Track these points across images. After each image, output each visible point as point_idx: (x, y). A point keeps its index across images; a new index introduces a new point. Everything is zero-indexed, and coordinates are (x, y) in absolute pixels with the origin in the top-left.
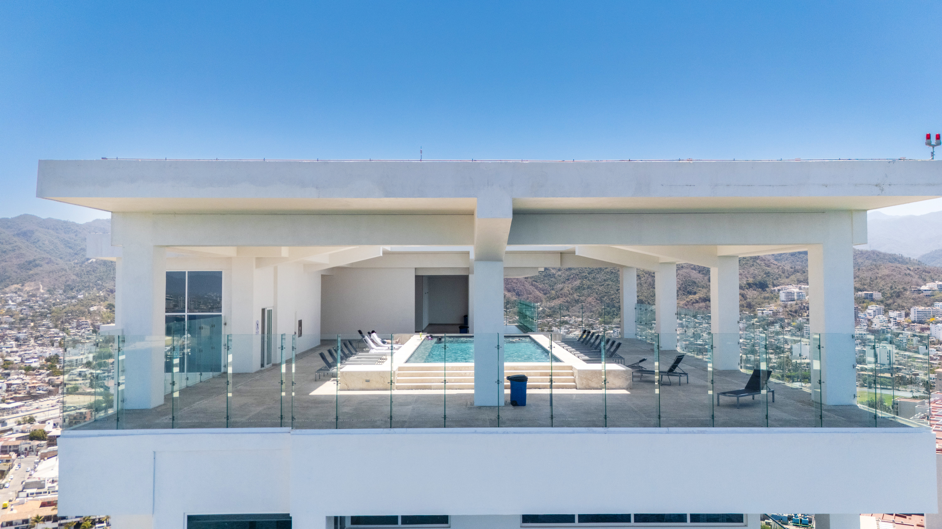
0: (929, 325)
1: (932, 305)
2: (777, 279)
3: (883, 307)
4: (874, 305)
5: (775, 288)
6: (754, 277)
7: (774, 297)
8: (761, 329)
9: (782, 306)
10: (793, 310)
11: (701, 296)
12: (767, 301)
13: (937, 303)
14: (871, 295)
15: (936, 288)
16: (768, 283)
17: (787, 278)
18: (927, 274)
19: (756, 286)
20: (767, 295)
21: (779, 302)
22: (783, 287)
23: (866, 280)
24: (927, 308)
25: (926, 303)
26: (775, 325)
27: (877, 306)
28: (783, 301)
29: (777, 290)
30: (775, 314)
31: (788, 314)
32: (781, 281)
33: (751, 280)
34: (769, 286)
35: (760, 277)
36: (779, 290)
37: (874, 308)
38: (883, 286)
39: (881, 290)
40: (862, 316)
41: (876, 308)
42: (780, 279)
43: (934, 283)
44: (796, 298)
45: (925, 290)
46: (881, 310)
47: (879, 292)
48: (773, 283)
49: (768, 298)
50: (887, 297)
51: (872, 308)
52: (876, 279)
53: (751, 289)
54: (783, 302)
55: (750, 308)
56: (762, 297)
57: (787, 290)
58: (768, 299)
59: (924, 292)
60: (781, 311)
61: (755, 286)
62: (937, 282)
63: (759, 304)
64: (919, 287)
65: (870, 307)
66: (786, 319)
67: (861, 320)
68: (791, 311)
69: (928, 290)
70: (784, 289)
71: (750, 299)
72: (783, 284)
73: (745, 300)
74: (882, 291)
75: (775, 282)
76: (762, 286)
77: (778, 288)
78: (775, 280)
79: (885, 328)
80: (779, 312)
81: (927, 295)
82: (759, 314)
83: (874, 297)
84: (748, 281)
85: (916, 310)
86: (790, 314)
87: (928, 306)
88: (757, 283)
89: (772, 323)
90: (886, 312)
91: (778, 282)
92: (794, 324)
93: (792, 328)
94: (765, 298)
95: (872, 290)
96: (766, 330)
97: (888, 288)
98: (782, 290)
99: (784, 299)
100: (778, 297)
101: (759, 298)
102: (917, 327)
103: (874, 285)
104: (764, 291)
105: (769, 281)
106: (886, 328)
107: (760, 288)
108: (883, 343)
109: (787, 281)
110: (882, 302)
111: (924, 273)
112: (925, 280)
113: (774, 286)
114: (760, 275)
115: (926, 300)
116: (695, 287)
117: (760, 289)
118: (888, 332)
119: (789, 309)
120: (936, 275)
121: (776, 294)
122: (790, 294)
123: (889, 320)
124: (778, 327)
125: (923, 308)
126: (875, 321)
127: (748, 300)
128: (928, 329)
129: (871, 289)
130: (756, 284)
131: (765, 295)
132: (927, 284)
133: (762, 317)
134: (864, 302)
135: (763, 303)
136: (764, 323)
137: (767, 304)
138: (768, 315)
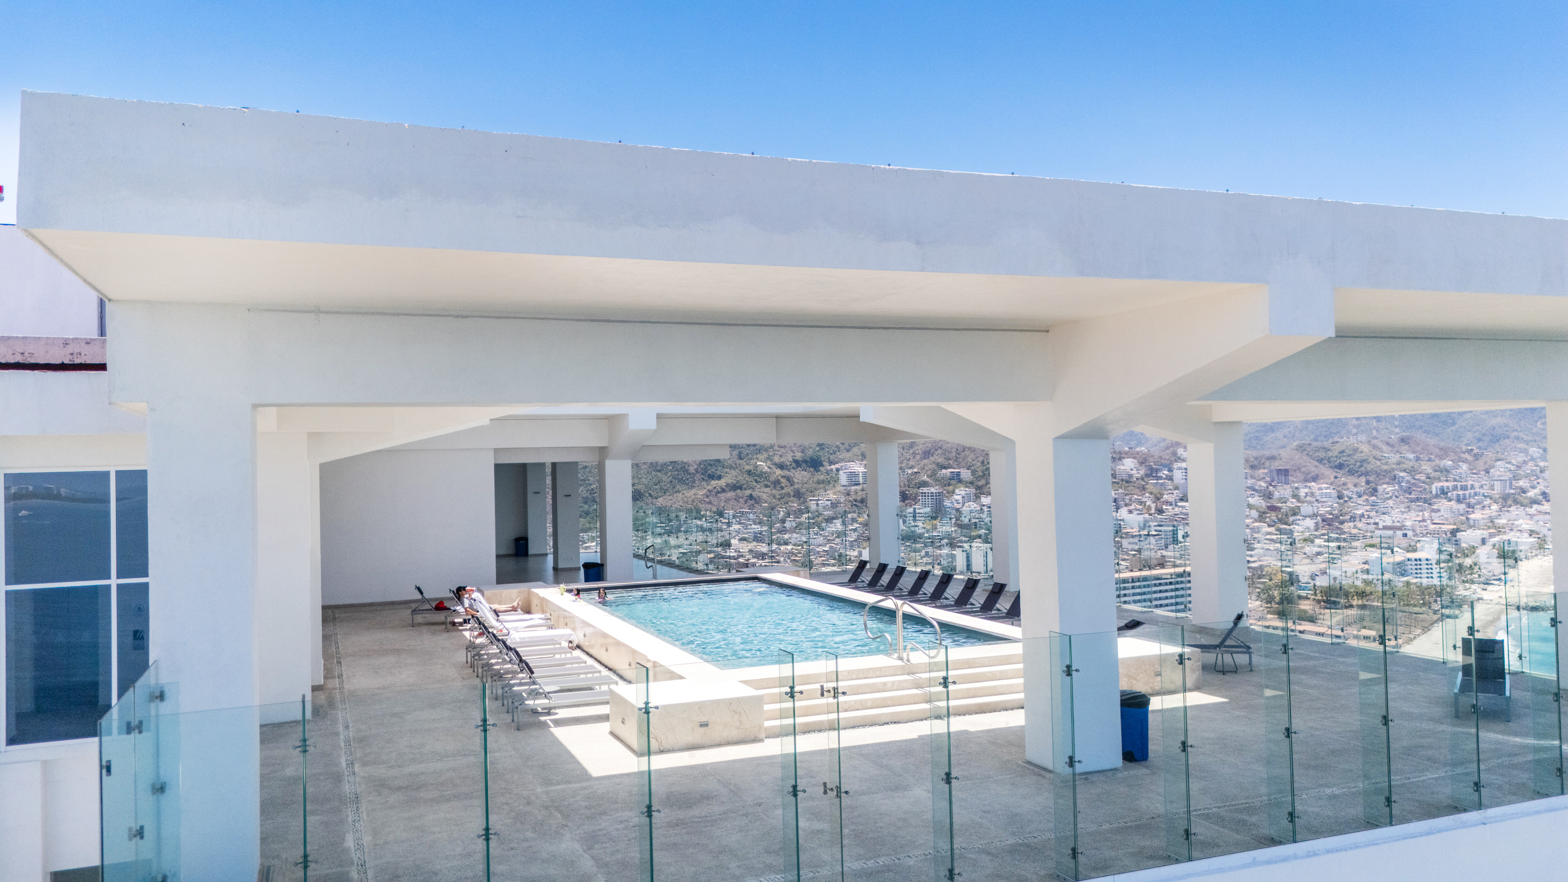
2: (835, 453)
3: (973, 490)
4: (963, 489)
5: (833, 467)
6: (803, 451)
7: (831, 481)
8: (816, 529)
9: (844, 494)
10: (859, 498)
11: (729, 481)
12: (821, 486)
14: (958, 474)
16: (823, 459)
17: (848, 451)
19: (806, 464)
20: (822, 477)
21: (839, 488)
22: (843, 464)
23: (950, 452)
26: (834, 521)
27: (967, 489)
28: (844, 486)
29: (834, 470)
30: (834, 505)
31: (852, 506)
32: (840, 456)
33: (799, 456)
34: (824, 463)
35: (810, 450)
36: (838, 470)
37: (963, 493)
38: (973, 460)
39: (970, 466)
40: (948, 504)
41: (966, 492)
42: (838, 453)
44: (861, 481)
46: (972, 495)
47: (968, 469)
48: (829, 458)
49: (823, 482)
50: (979, 477)
51: (961, 492)
52: (964, 451)
53: (799, 468)
54: (844, 488)
55: (799, 498)
56: (815, 480)
57: (848, 469)
60: (842, 500)
61: (804, 465)
63: (811, 492)
65: (957, 491)
66: (850, 513)
67: (947, 510)
68: (856, 501)
70: (844, 468)
71: (798, 483)
72: (843, 460)
73: (792, 485)
74: (972, 468)
75: (832, 457)
76: (814, 464)
77: (837, 466)
78: (831, 454)
79: (977, 521)
80: (840, 503)
82: (813, 507)
83: (962, 477)
84: (795, 456)
86: (855, 505)
88: (808, 459)
89: (830, 520)
90: (977, 497)
91: (836, 458)
92: (860, 520)
93: (858, 525)
94: (819, 482)
95: (959, 467)
96: (823, 530)
97: (979, 464)
98: (842, 469)
99: (845, 483)
100: (836, 480)
101: (811, 482)
103: (961, 460)
104: (817, 472)
105: (824, 455)
106: (979, 521)
107: (812, 466)
108: (976, 542)
109: (848, 455)
110: (972, 483)
113: (831, 463)
114: (810, 448)
116: (720, 468)
117: (812, 469)
118: (981, 528)
119: (854, 497)
121: (834, 475)
122: (852, 475)
123: (981, 509)
124: (839, 524)
126: (965, 509)
127: (796, 486)
129: (957, 465)
130: (805, 461)
131: (819, 477)
133: (817, 511)
134: (949, 485)
135: (816, 489)
136: (820, 519)
137: (821, 490)
138: (824, 507)
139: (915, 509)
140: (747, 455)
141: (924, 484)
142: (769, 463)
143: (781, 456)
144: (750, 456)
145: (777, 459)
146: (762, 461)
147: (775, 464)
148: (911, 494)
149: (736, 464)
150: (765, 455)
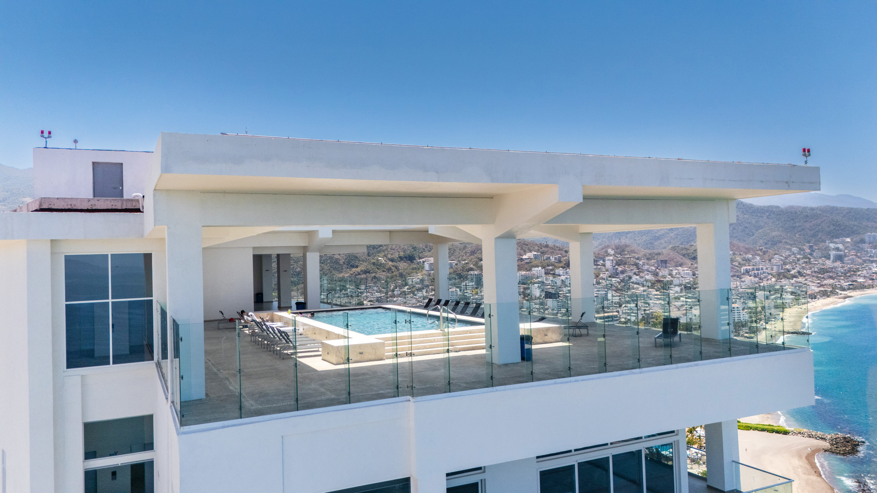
0: (529, 285)
1: (530, 270)
2: (422, 253)
5: (421, 260)
6: (404, 252)
7: (420, 268)
8: (412, 295)
9: (427, 275)
11: (363, 269)
12: (414, 271)
13: (533, 269)
15: (532, 257)
16: (415, 256)
17: (429, 251)
18: (526, 246)
19: (406, 259)
20: (415, 266)
21: (424, 272)
24: (527, 273)
25: (526, 269)
28: (427, 271)
29: (422, 262)
30: (422, 281)
31: (431, 282)
33: (402, 254)
34: (416, 258)
35: (408, 251)
36: (424, 262)
42: (424, 253)
43: (531, 253)
48: (419, 256)
53: (402, 261)
55: (403, 278)
56: (411, 267)
57: (429, 261)
58: (415, 269)
59: (525, 260)
60: (426, 279)
62: (533, 252)
63: (409, 274)
64: (521, 257)
66: (431, 286)
69: (527, 259)
70: (427, 261)
71: (401, 270)
72: (426, 256)
73: (398, 271)
76: (411, 259)
77: (423, 260)
78: (420, 253)
81: (527, 262)
82: (410, 282)
84: (400, 255)
85: (520, 274)
87: (528, 271)
89: (420, 290)
91: (423, 255)
94: (413, 269)
96: (416, 295)
98: (426, 262)
99: (428, 269)
100: (423, 268)
101: (409, 269)
102: (521, 287)
104: (412, 263)
105: (416, 254)
107: (409, 260)
109: (429, 254)
111: (524, 246)
112: (525, 251)
113: (420, 258)
115: (526, 266)
116: (357, 261)
117: (409, 262)
119: (432, 277)
120: (532, 247)
121: (421, 265)
124: (424, 292)
125: (525, 272)
128: (528, 288)
130: (406, 257)
131: (413, 266)
132: (527, 254)
133: (412, 285)
135: (412, 273)
136: (413, 289)
137: (415, 273)
138: (416, 283)
139: (466, 283)
140: (373, 254)
141: (472, 269)
142: (385, 258)
143: (392, 254)
144: (374, 254)
145: (389, 256)
146: (381, 257)
147: (389, 259)
148: (464, 276)
149: (366, 259)
150: (383, 254)
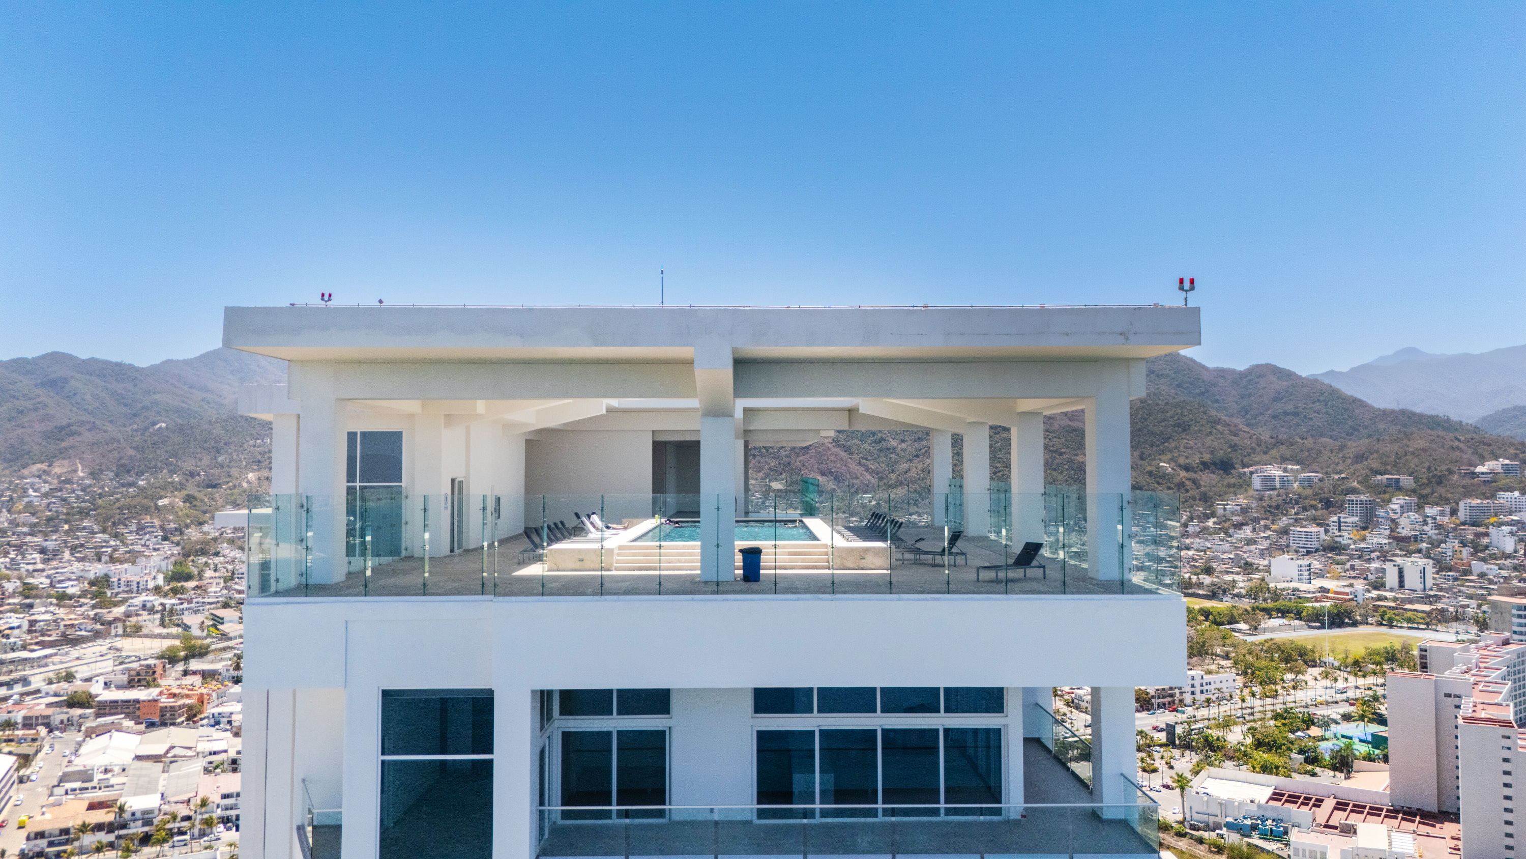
0: (1488, 528)
1: (1493, 496)
2: (1249, 455)
3: (1415, 499)
4: (1401, 497)
5: (1246, 470)
6: (1212, 453)
7: (1244, 484)
8: (1222, 535)
9: (1256, 499)
10: (1273, 504)
12: (1232, 490)
13: (1501, 494)
14: (1397, 481)
15: (1500, 470)
16: (1234, 461)
17: (1265, 453)
18: (1486, 447)
19: (1215, 466)
20: (1233, 481)
21: (1251, 493)
22: (1258, 467)
23: (1389, 457)
24: (1484, 502)
25: (1484, 494)
26: (1244, 527)
27: (1407, 498)
28: (1257, 490)
29: (1248, 473)
30: (1244, 511)
31: (1265, 511)
32: (1255, 459)
33: (1207, 457)
34: (1237, 466)
35: (1221, 452)
36: (1252, 473)
37: (1402, 502)
38: (1417, 466)
39: (1412, 473)
40: (1381, 514)
41: (1404, 501)
42: (1253, 455)
43: (1497, 463)
44: (1278, 485)
45: (1483, 473)
46: (1413, 505)
47: (1410, 476)
48: (1242, 461)
49: (1234, 485)
50: (1423, 484)
51: (1397, 502)
52: (1406, 454)
53: (1207, 471)
54: (1258, 493)
55: (1206, 502)
56: (1225, 483)
57: (1263, 472)
58: (1234, 487)
59: (1480, 476)
60: (1253, 506)
61: (1213, 467)
62: (1501, 460)
63: (1220, 496)
64: (1472, 468)
65: (1394, 500)
66: (1263, 519)
67: (1380, 520)
68: (1270, 507)
69: (1486, 473)
70: (1259, 471)
71: (1205, 486)
72: (1258, 463)
73: (1198, 488)
74: (1415, 475)
75: (1245, 460)
76: (1225, 466)
77: (1251, 469)
78: (1245, 456)
79: (1418, 533)
80: (1252, 509)
81: (1485, 481)
82: (1220, 512)
83: (1401, 484)
84: (1203, 458)
85: (1468, 505)
86: (1269, 511)
87: (1487, 498)
88: (1217, 461)
89: (1239, 526)
90: (1420, 508)
91: (1251, 460)
92: (1274, 527)
93: (1271, 533)
94: (1229, 486)
95: (1399, 473)
96: (1231, 536)
97: (1425, 470)
98: (1257, 473)
99: (1259, 488)
100: (1249, 484)
101: (1220, 485)
102: (1469, 532)
103: (1401, 465)
104: (1228, 474)
105: (1236, 458)
106: (1421, 534)
107: (1221, 469)
108: (1415, 557)
109: (1265, 457)
110: (1414, 491)
111: (1481, 446)
112: (1483, 457)
113: (1244, 466)
114: (1221, 449)
115: (1484, 489)
117: (1221, 472)
118: (1422, 541)
119: (1267, 502)
120: (1500, 448)
121: (1247, 479)
122: (1268, 481)
123: (1425, 521)
124: (1248, 531)
125: (1479, 501)
126: (1403, 521)
127: (1203, 489)
128: (1487, 534)
129: (1397, 471)
130: (1215, 464)
131: (1229, 481)
132: (1487, 463)
133: (1224, 516)
134: (1385, 492)
135: (1226, 493)
136: (1227, 525)
137: (1232, 495)
138: (1233, 513)
139: (1339, 518)
140: (1150, 455)
141: (1354, 491)
142: (1173, 464)
143: (1187, 458)
144: (1153, 457)
145: (1182, 461)
146: (1164, 462)
147: (1180, 466)
148: (1337, 502)
149: (1137, 465)
150: (1169, 456)
